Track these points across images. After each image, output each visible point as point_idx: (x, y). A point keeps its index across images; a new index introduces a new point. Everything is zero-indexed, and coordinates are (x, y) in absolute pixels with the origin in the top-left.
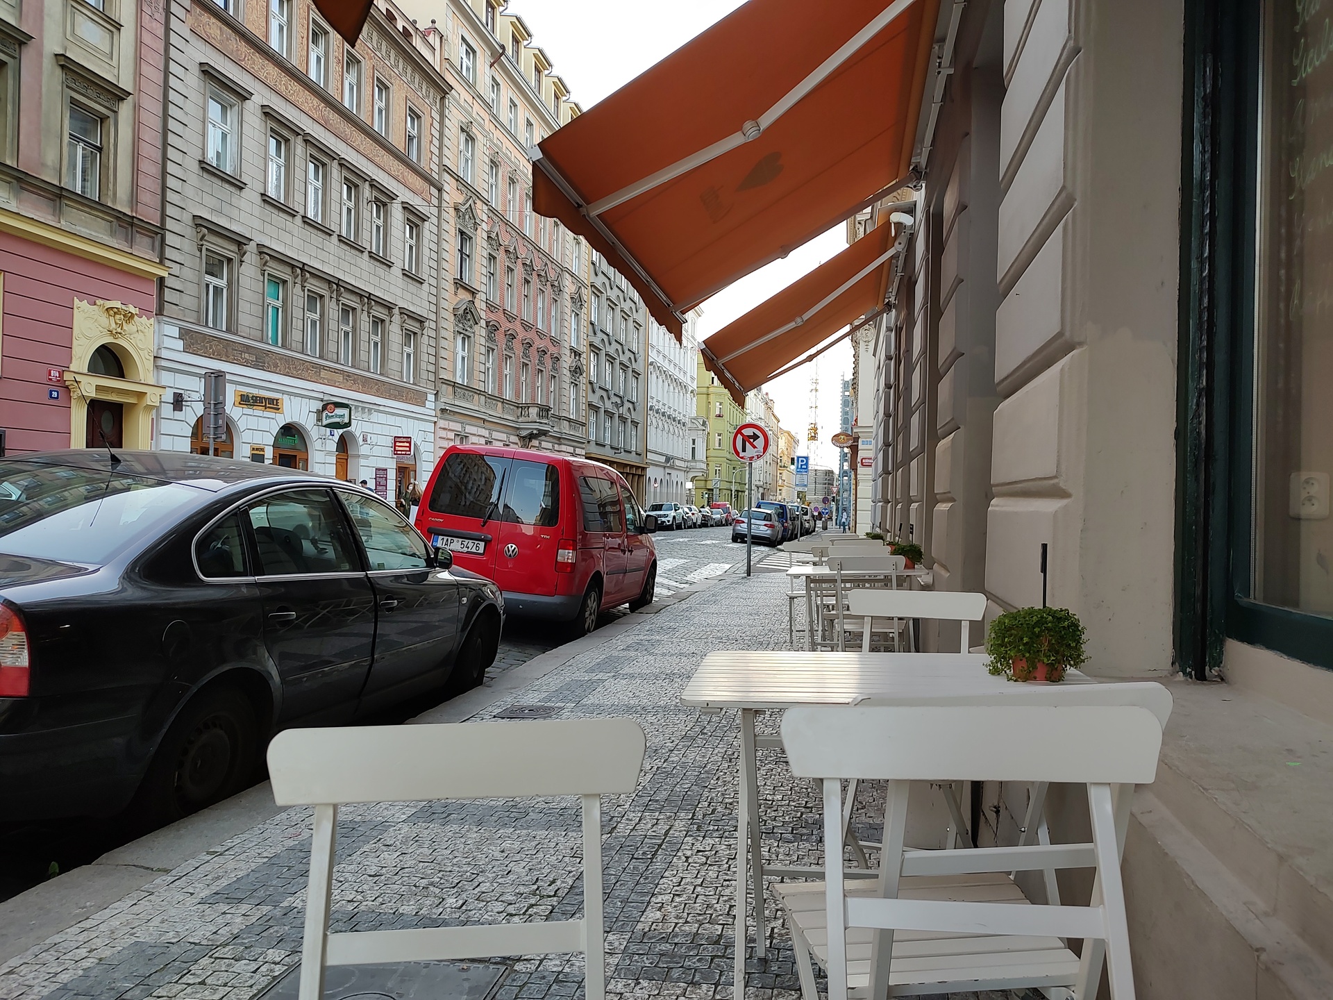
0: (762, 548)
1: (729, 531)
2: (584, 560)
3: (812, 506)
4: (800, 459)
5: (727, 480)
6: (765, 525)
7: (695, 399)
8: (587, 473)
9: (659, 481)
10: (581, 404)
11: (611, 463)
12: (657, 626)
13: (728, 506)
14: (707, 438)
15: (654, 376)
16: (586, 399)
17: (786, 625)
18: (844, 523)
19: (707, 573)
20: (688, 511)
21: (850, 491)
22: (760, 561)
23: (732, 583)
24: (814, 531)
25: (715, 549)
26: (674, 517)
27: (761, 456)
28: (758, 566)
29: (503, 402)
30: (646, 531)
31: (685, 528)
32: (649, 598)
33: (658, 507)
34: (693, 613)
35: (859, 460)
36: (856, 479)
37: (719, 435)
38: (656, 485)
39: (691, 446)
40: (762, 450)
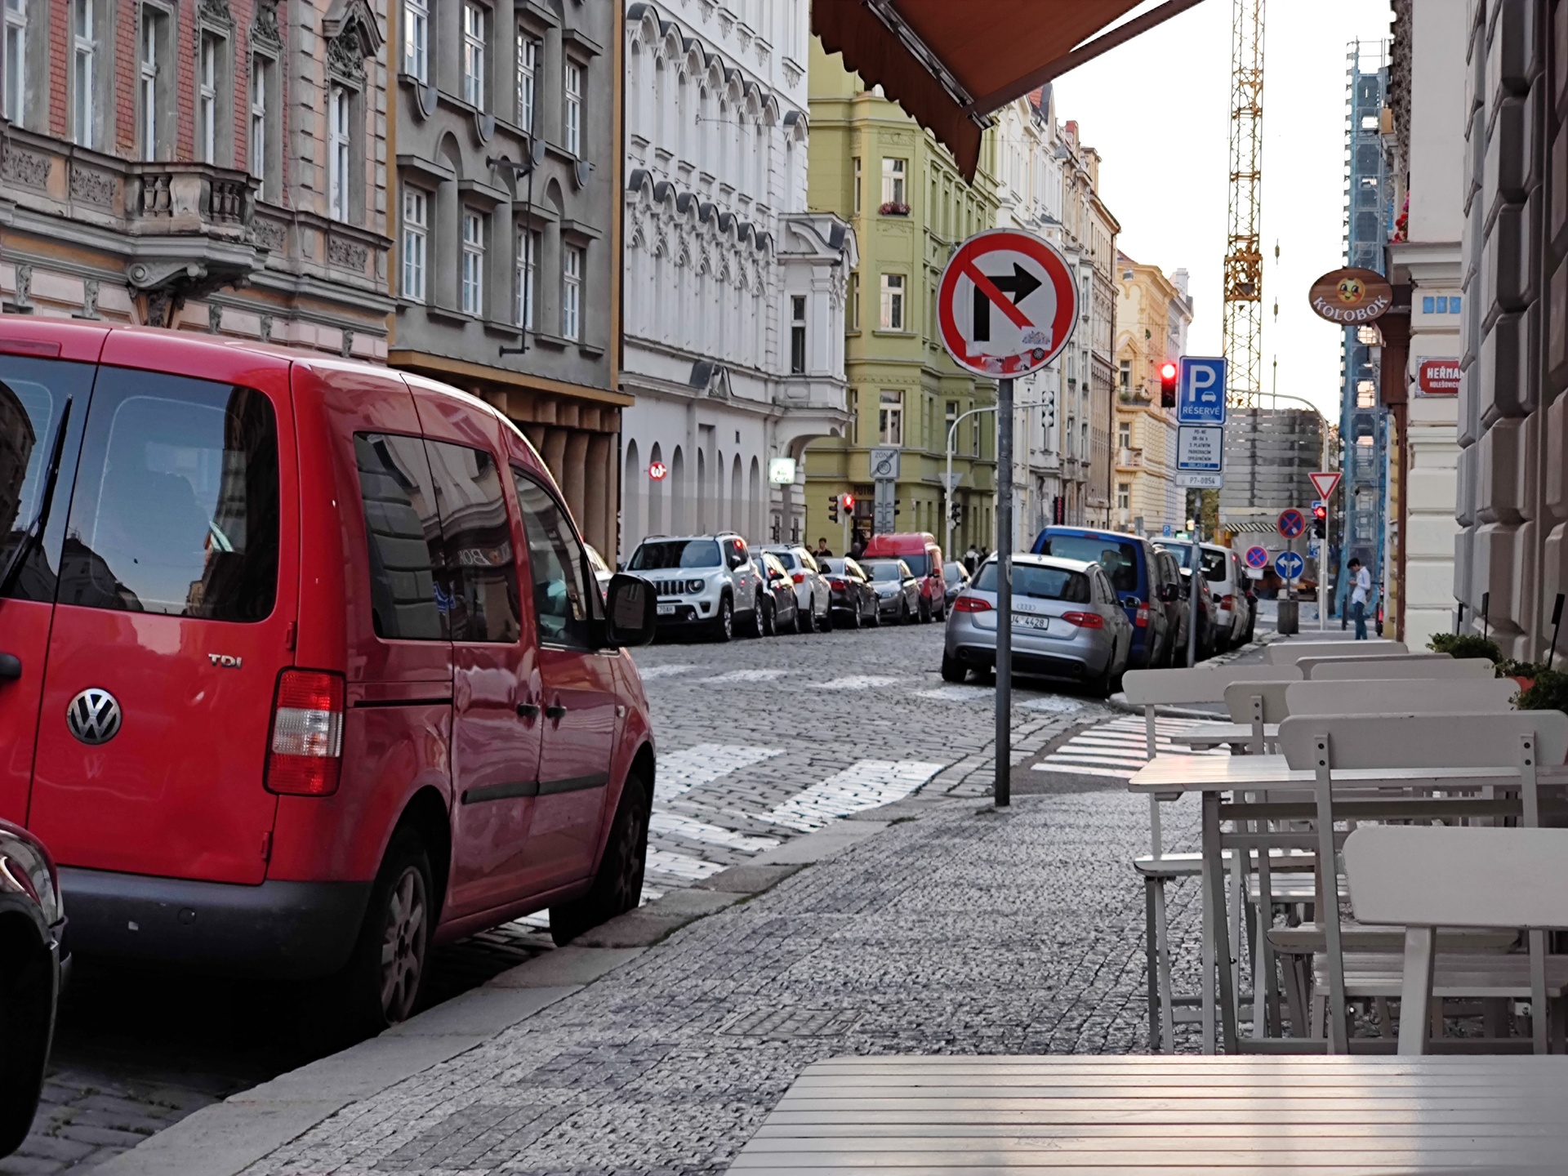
0: (1055, 704)
1: (930, 642)
2: (376, 749)
3: (1243, 545)
4: (1194, 369)
5: (925, 449)
6: (1068, 617)
7: (801, 148)
8: (386, 417)
9: (667, 454)
10: (369, 165)
11: (488, 390)
12: (656, 991)
13: (929, 547)
14: (850, 292)
15: (647, 60)
16: (391, 147)
17: (1133, 982)
18: (1359, 605)
19: (849, 795)
20: (780, 569)
21: (1382, 487)
22: (1049, 748)
23: (939, 832)
24: (1248, 637)
25: (881, 707)
26: (727, 592)
27: (1046, 354)
28: (1038, 767)
29: (69, 159)
30: (611, 637)
31: (768, 632)
32: (627, 889)
33: (667, 554)
34: (789, 944)
35: (1413, 369)
36: (1402, 440)
37: (895, 281)
38: (657, 472)
39: (788, 321)
40: (1049, 333)
